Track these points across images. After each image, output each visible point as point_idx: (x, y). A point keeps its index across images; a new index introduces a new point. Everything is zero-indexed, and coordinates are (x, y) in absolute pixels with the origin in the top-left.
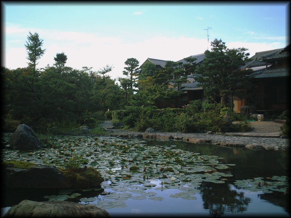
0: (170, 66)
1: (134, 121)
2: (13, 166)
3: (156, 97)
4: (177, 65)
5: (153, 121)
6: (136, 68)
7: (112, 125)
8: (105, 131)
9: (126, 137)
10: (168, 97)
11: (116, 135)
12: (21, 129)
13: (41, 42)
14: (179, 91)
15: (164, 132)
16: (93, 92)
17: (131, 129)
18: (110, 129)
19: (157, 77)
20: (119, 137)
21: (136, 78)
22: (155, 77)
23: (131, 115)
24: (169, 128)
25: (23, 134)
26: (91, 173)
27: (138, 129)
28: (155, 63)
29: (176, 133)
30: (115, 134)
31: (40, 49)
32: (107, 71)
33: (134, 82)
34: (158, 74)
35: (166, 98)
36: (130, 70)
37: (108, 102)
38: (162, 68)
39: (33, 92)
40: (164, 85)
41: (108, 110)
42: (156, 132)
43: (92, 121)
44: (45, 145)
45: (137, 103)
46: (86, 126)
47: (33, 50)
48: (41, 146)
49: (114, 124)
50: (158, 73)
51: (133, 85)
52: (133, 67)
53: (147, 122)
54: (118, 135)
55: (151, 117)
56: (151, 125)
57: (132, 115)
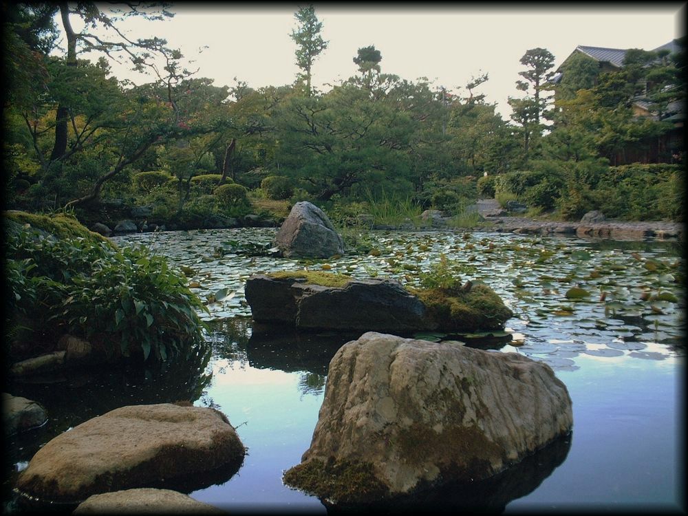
0: (636, 63)
1: (553, 195)
2: (307, 281)
3: (603, 139)
4: (655, 59)
5: (602, 194)
6: (548, 72)
7: (499, 208)
8: (484, 220)
9: (537, 232)
10: (633, 138)
11: (511, 228)
12: (301, 212)
13: (321, 24)
14: (661, 123)
15: (628, 220)
16: (448, 131)
17: (545, 216)
18: (493, 216)
19: (604, 90)
20: (520, 232)
21: (550, 97)
22: (599, 91)
23: (544, 183)
24: (642, 211)
25: (305, 224)
26: (484, 297)
27: (565, 215)
28: (597, 57)
29: (659, 223)
30: (509, 226)
31: (320, 41)
32: (478, 82)
33: (543, 106)
34: (607, 82)
35: (627, 142)
36: (533, 78)
37: (483, 156)
38: (614, 68)
39: (314, 135)
40: (622, 109)
41: (486, 174)
42: (609, 220)
43: (451, 200)
44: (354, 250)
45: (559, 153)
46: (436, 211)
47: (303, 43)
48: (345, 252)
49: (504, 206)
50: (606, 80)
51: (540, 113)
52: (539, 71)
53: (586, 197)
54: (516, 229)
55: (593, 186)
56: (596, 206)
57: (548, 181)
